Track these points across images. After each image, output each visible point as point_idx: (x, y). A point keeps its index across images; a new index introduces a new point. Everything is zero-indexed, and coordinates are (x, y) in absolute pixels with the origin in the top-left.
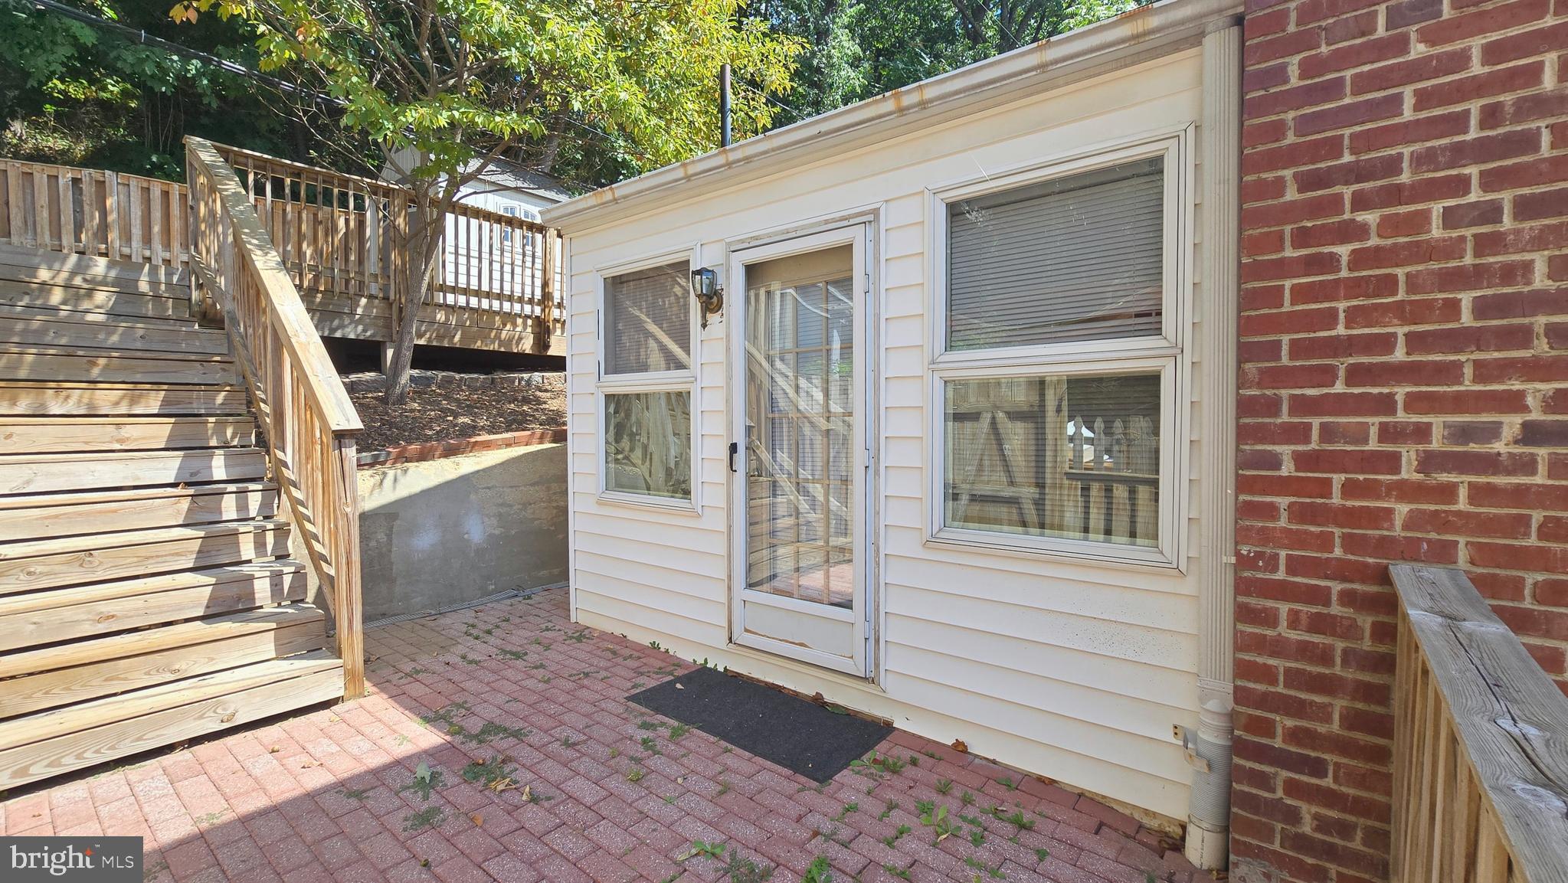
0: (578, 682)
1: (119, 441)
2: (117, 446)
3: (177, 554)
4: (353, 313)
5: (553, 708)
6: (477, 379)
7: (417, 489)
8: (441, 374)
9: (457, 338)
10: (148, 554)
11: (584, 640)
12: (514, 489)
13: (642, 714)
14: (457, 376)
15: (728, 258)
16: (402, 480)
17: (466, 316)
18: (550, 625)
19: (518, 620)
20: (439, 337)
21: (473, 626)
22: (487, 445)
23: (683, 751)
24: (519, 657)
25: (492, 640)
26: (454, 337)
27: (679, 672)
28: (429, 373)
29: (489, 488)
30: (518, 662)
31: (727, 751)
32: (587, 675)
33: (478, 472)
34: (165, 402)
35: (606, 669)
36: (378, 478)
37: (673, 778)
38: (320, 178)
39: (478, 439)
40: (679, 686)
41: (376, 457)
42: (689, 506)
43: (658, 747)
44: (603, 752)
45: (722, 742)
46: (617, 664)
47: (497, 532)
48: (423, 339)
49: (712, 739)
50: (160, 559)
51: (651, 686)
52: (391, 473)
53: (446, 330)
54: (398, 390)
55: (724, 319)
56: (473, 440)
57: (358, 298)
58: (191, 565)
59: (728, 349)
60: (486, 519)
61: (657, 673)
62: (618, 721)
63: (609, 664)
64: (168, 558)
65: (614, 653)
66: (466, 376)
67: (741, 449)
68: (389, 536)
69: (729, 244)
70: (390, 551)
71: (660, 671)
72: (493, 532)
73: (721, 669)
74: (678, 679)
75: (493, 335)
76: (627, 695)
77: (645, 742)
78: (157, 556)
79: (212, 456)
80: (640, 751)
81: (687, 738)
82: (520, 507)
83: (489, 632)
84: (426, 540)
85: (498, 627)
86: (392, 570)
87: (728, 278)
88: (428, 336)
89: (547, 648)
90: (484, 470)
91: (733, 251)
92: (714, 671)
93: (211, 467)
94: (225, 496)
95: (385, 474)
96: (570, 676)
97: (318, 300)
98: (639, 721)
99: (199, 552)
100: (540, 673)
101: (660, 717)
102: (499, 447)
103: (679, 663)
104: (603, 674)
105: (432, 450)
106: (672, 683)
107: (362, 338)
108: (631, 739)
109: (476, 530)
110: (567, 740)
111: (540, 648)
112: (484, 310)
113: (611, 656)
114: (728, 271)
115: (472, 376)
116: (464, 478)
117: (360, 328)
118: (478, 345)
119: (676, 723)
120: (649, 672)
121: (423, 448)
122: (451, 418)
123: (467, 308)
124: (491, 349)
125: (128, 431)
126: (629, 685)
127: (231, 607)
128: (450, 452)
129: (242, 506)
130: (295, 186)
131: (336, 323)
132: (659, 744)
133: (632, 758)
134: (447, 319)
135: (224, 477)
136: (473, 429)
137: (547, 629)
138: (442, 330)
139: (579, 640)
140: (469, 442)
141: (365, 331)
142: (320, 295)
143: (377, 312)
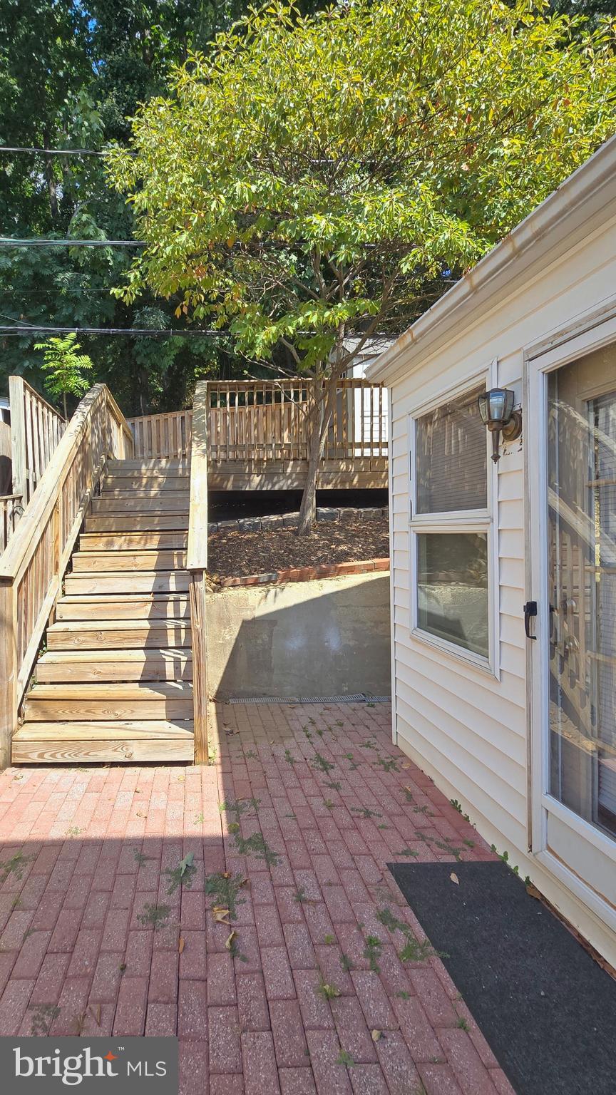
0: (356, 820)
1: (135, 566)
2: (134, 569)
3: (137, 638)
4: (284, 473)
5: (316, 843)
6: (371, 512)
7: (290, 603)
8: (342, 510)
9: (355, 481)
10: (125, 637)
11: (392, 770)
12: (368, 609)
13: (392, 898)
14: (355, 511)
15: (525, 368)
16: (280, 596)
17: (362, 464)
18: (373, 740)
19: (350, 728)
20: (343, 482)
21: (313, 723)
22: (351, 570)
23: (405, 987)
24: (326, 769)
25: (318, 742)
26: (352, 481)
27: (469, 857)
28: (335, 510)
29: (346, 607)
30: (322, 774)
31: (462, 1026)
32: (368, 814)
33: (337, 592)
34: (161, 542)
35: (390, 816)
36: (264, 593)
37: (371, 1023)
38: (264, 386)
39: (345, 564)
40: (454, 878)
41: (270, 577)
42: (485, 665)
43: (381, 960)
44: (323, 928)
45: (463, 1006)
46: (404, 814)
47: (352, 643)
48: (331, 485)
49: (452, 990)
50: (130, 640)
51: (425, 860)
52: (273, 591)
53: (347, 477)
54: (305, 525)
55: (522, 446)
56: (340, 565)
57: (287, 462)
58: (144, 646)
59: (526, 483)
60: (343, 632)
61: (440, 846)
62: (362, 893)
63: (397, 810)
64: (133, 640)
65: (410, 796)
66: (362, 510)
67: (543, 610)
68: (270, 637)
69: (528, 351)
70: (270, 649)
71: (447, 846)
72: (348, 643)
73: (522, 876)
74: (459, 867)
75: (383, 476)
76: (392, 860)
77: (371, 942)
78: (129, 638)
79: (169, 576)
80: (357, 954)
81: (420, 967)
82: (372, 624)
83: (320, 733)
84: (295, 644)
85: (330, 729)
86: (271, 662)
87: (525, 394)
88: (334, 482)
89: (354, 768)
90: (342, 592)
91: (530, 360)
92: (513, 874)
93: (169, 583)
94: (169, 603)
95: (269, 591)
96: (352, 809)
97: (264, 467)
98: (382, 905)
99: (148, 638)
100: (331, 795)
101: (409, 912)
102: (361, 571)
103: (473, 841)
104: (385, 820)
105: (308, 573)
106: (448, 868)
107: (290, 488)
108: (359, 929)
109: (334, 641)
110: (302, 891)
111: (349, 764)
112: (375, 458)
113: (403, 799)
114: (525, 386)
115: (367, 510)
116: (326, 598)
117: (289, 481)
118: (371, 486)
119: (422, 935)
120: (432, 839)
121: (302, 572)
122: (334, 546)
123: (362, 458)
124: (382, 487)
125: (139, 560)
126: (402, 847)
127: (153, 677)
128: (323, 575)
129: (177, 610)
130: (251, 395)
131: (275, 479)
132: (387, 954)
133: (344, 958)
134: (347, 468)
135: (175, 590)
136: (345, 556)
137: (368, 745)
138: (344, 476)
139: (386, 769)
140: (336, 567)
141: (292, 483)
142: (265, 463)
143: (300, 470)
